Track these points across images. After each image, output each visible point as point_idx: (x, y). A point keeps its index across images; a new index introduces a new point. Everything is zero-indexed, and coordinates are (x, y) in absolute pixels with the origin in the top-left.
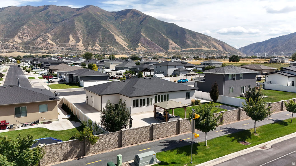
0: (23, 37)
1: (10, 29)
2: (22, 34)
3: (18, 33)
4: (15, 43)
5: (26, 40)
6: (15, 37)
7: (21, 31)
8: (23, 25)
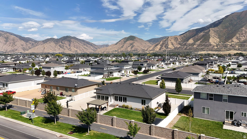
0: (241, 37)
1: (230, 32)
2: (240, 35)
3: (237, 35)
4: (233, 43)
5: (243, 40)
6: (234, 38)
7: (239, 33)
8: (242, 27)
